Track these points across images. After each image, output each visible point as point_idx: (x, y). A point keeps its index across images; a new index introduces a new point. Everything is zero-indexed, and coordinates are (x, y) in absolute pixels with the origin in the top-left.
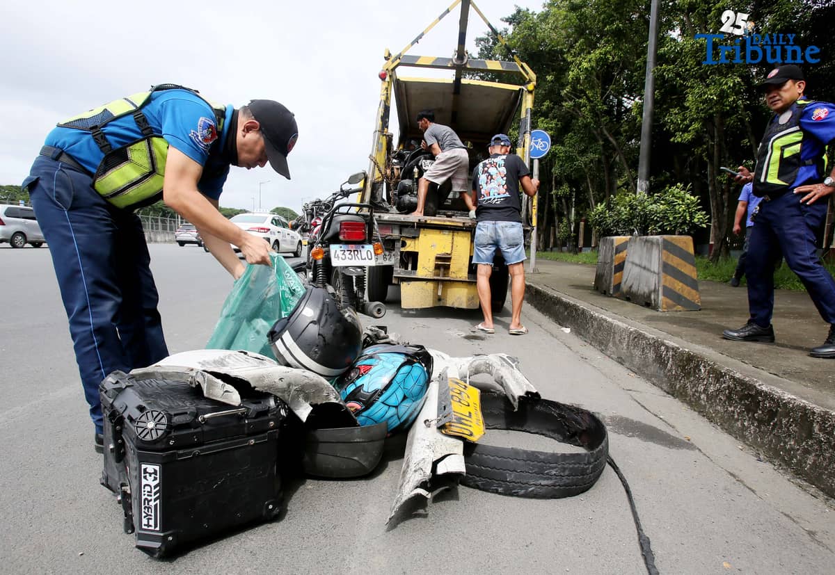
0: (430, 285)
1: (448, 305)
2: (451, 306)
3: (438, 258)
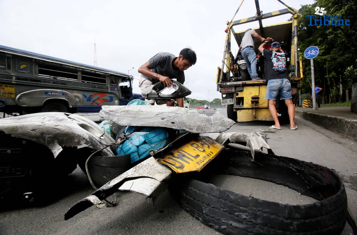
0: (250, 111)
1: (260, 120)
2: (261, 120)
3: (253, 98)
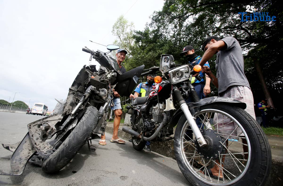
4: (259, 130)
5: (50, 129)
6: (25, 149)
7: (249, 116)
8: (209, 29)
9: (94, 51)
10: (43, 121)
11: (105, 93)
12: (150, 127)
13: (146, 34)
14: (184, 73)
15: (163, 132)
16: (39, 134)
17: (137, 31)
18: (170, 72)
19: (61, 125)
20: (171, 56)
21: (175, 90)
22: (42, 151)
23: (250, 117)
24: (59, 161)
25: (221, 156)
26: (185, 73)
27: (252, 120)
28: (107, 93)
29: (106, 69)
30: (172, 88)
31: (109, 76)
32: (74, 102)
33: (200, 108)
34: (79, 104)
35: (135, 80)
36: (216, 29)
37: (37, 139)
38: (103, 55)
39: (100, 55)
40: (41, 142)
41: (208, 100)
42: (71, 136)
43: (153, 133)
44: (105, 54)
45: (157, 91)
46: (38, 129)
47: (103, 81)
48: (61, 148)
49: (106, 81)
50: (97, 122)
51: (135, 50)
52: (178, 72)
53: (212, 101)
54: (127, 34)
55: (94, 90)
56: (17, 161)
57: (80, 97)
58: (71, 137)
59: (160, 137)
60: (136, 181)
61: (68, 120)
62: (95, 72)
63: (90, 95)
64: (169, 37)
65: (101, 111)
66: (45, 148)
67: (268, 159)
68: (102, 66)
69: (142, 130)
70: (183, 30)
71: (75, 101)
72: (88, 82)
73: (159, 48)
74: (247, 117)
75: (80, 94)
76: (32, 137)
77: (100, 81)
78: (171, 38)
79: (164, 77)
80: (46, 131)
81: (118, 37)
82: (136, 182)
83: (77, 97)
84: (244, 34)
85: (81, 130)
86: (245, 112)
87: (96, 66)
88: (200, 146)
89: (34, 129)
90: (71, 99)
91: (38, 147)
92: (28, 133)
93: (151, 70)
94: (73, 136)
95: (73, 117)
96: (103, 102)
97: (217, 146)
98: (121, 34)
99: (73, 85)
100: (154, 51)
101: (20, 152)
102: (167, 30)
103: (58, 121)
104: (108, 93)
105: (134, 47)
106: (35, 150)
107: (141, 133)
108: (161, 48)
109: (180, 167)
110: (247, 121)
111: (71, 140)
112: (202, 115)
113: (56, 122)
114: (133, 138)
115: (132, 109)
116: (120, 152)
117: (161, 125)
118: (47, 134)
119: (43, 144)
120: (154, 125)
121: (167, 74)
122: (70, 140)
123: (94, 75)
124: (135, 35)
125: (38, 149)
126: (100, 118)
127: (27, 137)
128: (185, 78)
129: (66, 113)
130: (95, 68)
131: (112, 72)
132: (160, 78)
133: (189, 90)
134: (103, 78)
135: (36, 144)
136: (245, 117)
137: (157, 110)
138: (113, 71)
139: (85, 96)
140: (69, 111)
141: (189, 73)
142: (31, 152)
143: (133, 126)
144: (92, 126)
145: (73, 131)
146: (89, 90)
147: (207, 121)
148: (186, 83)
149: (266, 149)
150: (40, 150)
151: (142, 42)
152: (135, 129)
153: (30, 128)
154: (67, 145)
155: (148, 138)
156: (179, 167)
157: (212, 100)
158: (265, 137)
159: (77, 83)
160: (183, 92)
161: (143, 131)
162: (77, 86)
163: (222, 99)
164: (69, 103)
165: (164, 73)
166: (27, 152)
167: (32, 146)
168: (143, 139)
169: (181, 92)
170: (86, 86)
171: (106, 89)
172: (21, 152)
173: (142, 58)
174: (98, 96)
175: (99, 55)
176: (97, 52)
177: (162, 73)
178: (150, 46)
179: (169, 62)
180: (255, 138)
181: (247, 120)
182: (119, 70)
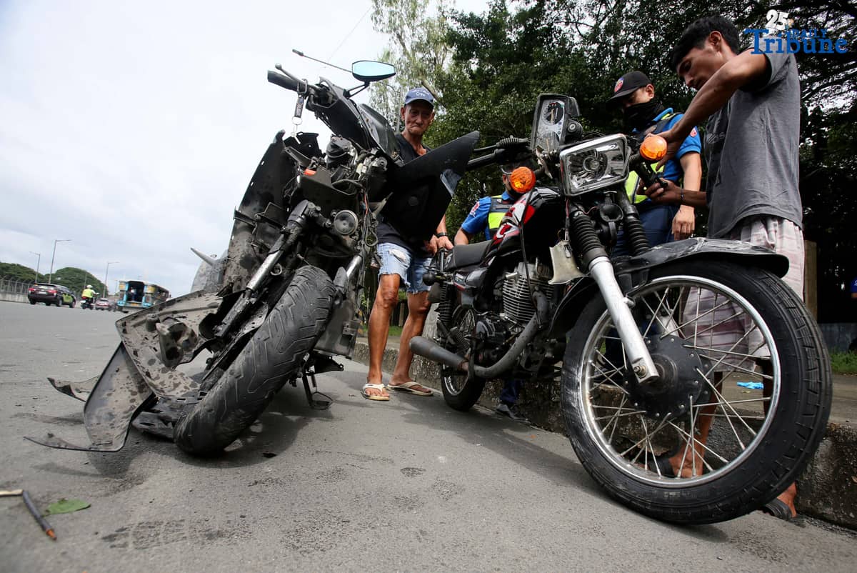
4: (812, 334)
5: (185, 334)
6: (119, 391)
7: (791, 295)
8: (723, 11)
9: (310, 84)
10: (161, 312)
11: (351, 225)
12: (493, 335)
13: (494, 27)
14: (609, 162)
15: (532, 350)
16: (154, 348)
17: (462, 15)
18: (563, 153)
19: (220, 323)
20: (570, 101)
21: (576, 214)
22: (168, 394)
23: (793, 297)
24: (221, 418)
25: (695, 409)
26: (614, 159)
27: (796, 305)
28: (357, 224)
29: (351, 146)
30: (568, 208)
31: (361, 169)
32: (253, 255)
33: (649, 272)
34: (271, 259)
35: (449, 182)
36: (749, 9)
37: (151, 362)
38: (341, 97)
39: (331, 99)
40: (164, 371)
41: (676, 246)
42: (251, 349)
43: (501, 354)
44: (347, 94)
45: (517, 223)
46: (150, 336)
47: (343, 186)
48: (224, 382)
49: (355, 185)
50: (327, 310)
51: (455, 87)
52: (588, 158)
53: (689, 251)
54: (428, 24)
55: (316, 215)
56: (102, 421)
57: (272, 240)
58: (251, 353)
59: (523, 366)
60: (448, 479)
61: (238, 308)
62: (314, 158)
63: (303, 231)
64: (577, 39)
65: (338, 281)
66: (176, 386)
67: (821, 410)
68: (337, 136)
69: (471, 346)
70: (629, 14)
71: (257, 251)
72: (295, 189)
73: (541, 80)
74: (786, 298)
75: (269, 229)
76: (135, 357)
77: (333, 185)
78: (583, 42)
79: (544, 170)
80: (174, 340)
81: (395, 38)
82: (446, 481)
83: (263, 239)
84: (849, 32)
85: (281, 332)
86: (781, 284)
87: (317, 135)
88: (640, 381)
89: (137, 335)
90: (244, 246)
91: (156, 383)
92: (122, 346)
93: (502, 150)
94: (258, 349)
95: (253, 300)
96: (345, 254)
97: (689, 382)
98: (406, 28)
99: (246, 201)
100: (521, 90)
101: (105, 396)
102: (571, 11)
103: (209, 311)
104: (361, 224)
105: (450, 77)
106: (148, 392)
107: (466, 356)
108: (545, 82)
109: (574, 443)
110: (782, 309)
111: (252, 360)
112: (653, 294)
113: (203, 315)
114: (444, 373)
115: (441, 282)
116: (405, 413)
117: (527, 329)
118: (179, 348)
119: (171, 377)
120: (506, 330)
121: (553, 159)
122: (249, 361)
123: (315, 166)
124: (455, 29)
125: (157, 390)
126: (337, 302)
127: (120, 356)
128: (609, 178)
129: (229, 289)
130: (315, 144)
131: (373, 156)
132: (531, 175)
133: (620, 216)
134: (344, 178)
135: (148, 374)
136: (778, 298)
137: (518, 282)
138: (374, 152)
139: (287, 234)
140: (239, 282)
141: (627, 160)
142: (138, 396)
143: (445, 338)
144: (314, 322)
145: (257, 335)
146: (298, 215)
147: (667, 315)
148: (611, 194)
149: (820, 383)
150: (163, 392)
151: (482, 59)
152: (450, 347)
153: (125, 331)
154: (240, 376)
155: (488, 369)
156: (572, 444)
157: (690, 247)
158: (825, 353)
159: (258, 193)
160: (600, 222)
161: (474, 348)
162: (258, 203)
163: (720, 246)
164: (238, 260)
165: (544, 158)
166: (126, 397)
167: (139, 383)
168: (474, 373)
169: (593, 223)
170: (290, 202)
171: (356, 213)
172: (109, 397)
173: (479, 118)
174: (330, 235)
175: (327, 98)
176: (317, 87)
177: (537, 157)
178: (507, 73)
179: (562, 120)
180: (798, 356)
181: (784, 305)
182: (395, 150)
